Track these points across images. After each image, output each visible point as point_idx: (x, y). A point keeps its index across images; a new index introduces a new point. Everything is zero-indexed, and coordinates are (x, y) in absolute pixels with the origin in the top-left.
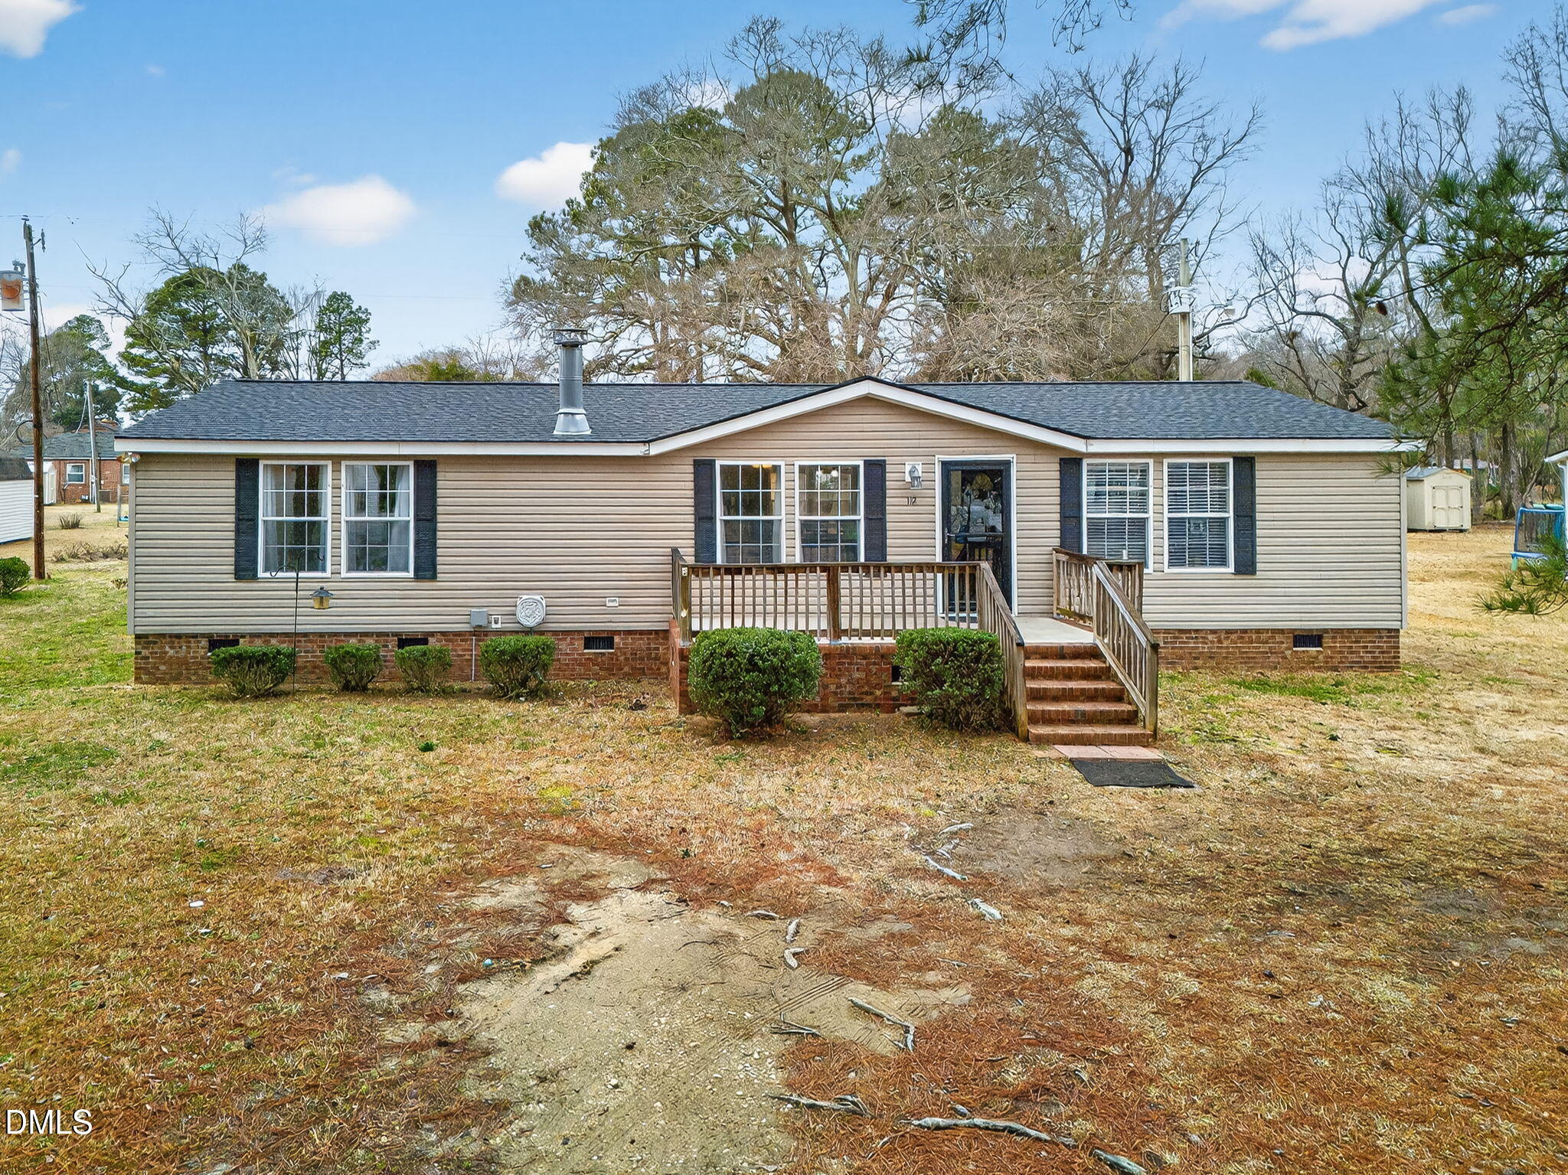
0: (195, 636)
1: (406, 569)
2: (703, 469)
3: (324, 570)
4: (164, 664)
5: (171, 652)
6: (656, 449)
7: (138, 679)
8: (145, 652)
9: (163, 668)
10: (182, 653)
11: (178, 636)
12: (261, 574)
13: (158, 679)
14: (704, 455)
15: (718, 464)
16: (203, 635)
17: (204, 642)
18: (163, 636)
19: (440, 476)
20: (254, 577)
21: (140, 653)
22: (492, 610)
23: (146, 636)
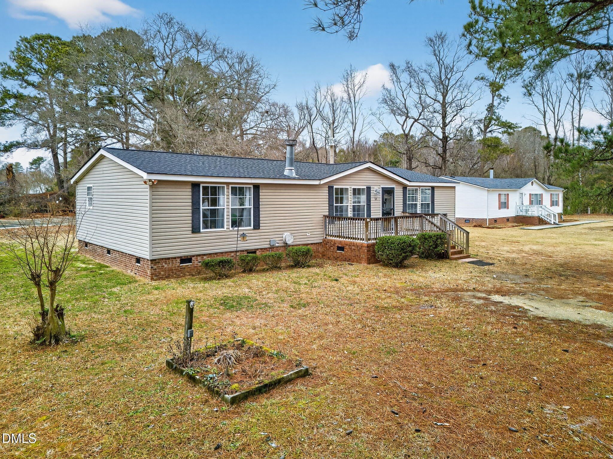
0: (175, 258)
1: (250, 226)
2: (330, 188)
3: (223, 227)
4: (163, 271)
5: (166, 266)
6: (322, 182)
7: (152, 279)
8: (155, 267)
9: (162, 273)
10: (170, 265)
11: (169, 259)
12: (201, 230)
13: (161, 278)
14: (331, 185)
15: (335, 187)
16: (178, 257)
17: (179, 260)
18: (162, 259)
19: (261, 191)
20: (199, 232)
21: (153, 267)
22: (276, 239)
23: (155, 260)
